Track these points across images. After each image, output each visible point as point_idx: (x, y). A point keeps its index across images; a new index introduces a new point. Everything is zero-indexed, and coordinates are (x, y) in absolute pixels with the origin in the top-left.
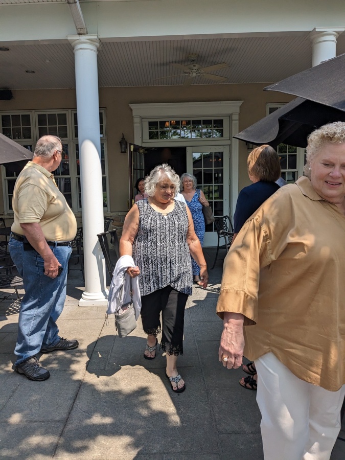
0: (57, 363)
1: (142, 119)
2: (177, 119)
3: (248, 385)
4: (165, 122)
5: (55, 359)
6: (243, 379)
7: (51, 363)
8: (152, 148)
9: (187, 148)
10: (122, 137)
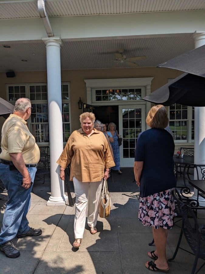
0: (26, 246)
1: (92, 88)
2: (113, 89)
3: (151, 268)
4: (106, 91)
5: (25, 242)
6: (147, 263)
7: (22, 245)
8: (97, 106)
9: (119, 106)
10: (79, 100)
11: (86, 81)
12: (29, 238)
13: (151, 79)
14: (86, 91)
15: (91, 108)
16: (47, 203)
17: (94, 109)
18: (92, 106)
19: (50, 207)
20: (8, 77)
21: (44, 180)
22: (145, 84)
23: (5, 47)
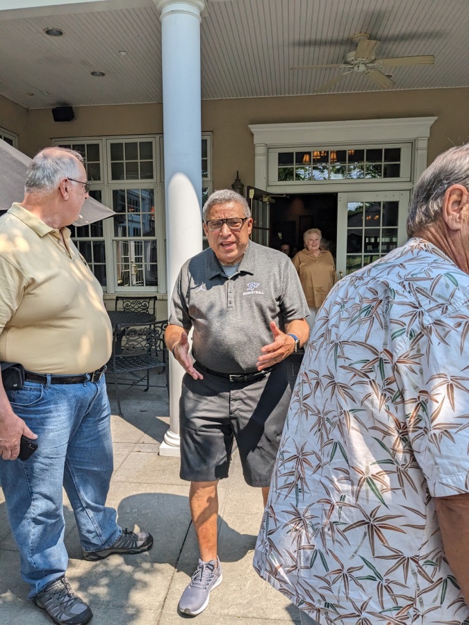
1: (268, 148)
2: (324, 149)
4: (303, 154)
8: (283, 195)
9: (339, 195)
10: (236, 178)
11: (254, 128)
12: (116, 561)
13: (431, 120)
14: (254, 155)
15: (266, 200)
16: (159, 449)
17: (273, 201)
18: (268, 194)
19: (168, 461)
20: (56, 120)
21: (148, 384)
22: (412, 135)
23: (48, 32)
